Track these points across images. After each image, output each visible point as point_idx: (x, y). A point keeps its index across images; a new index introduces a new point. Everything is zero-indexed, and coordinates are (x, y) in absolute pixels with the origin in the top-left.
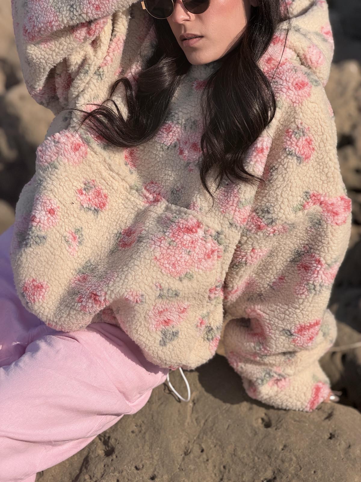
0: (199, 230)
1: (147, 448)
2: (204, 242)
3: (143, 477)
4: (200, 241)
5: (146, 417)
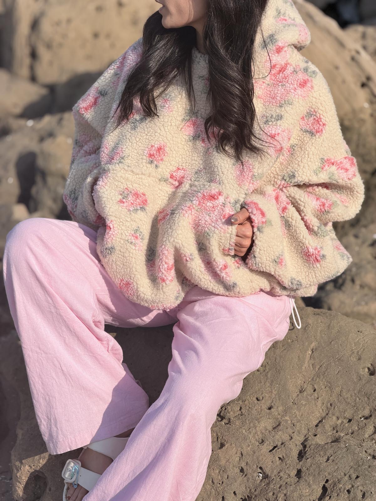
1: (268, 384)
3: (261, 407)
5: (270, 360)
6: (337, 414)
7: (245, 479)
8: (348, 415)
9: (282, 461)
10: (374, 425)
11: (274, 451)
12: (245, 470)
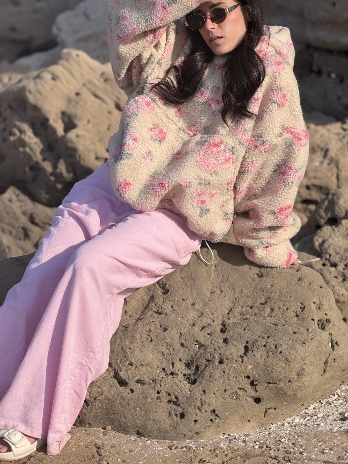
0: (221, 145)
1: (188, 290)
2: (224, 153)
3: (187, 304)
4: (222, 152)
5: (187, 274)
6: (242, 304)
7: (186, 349)
8: (250, 303)
9: (211, 335)
10: (270, 307)
11: (204, 329)
12: (185, 344)
